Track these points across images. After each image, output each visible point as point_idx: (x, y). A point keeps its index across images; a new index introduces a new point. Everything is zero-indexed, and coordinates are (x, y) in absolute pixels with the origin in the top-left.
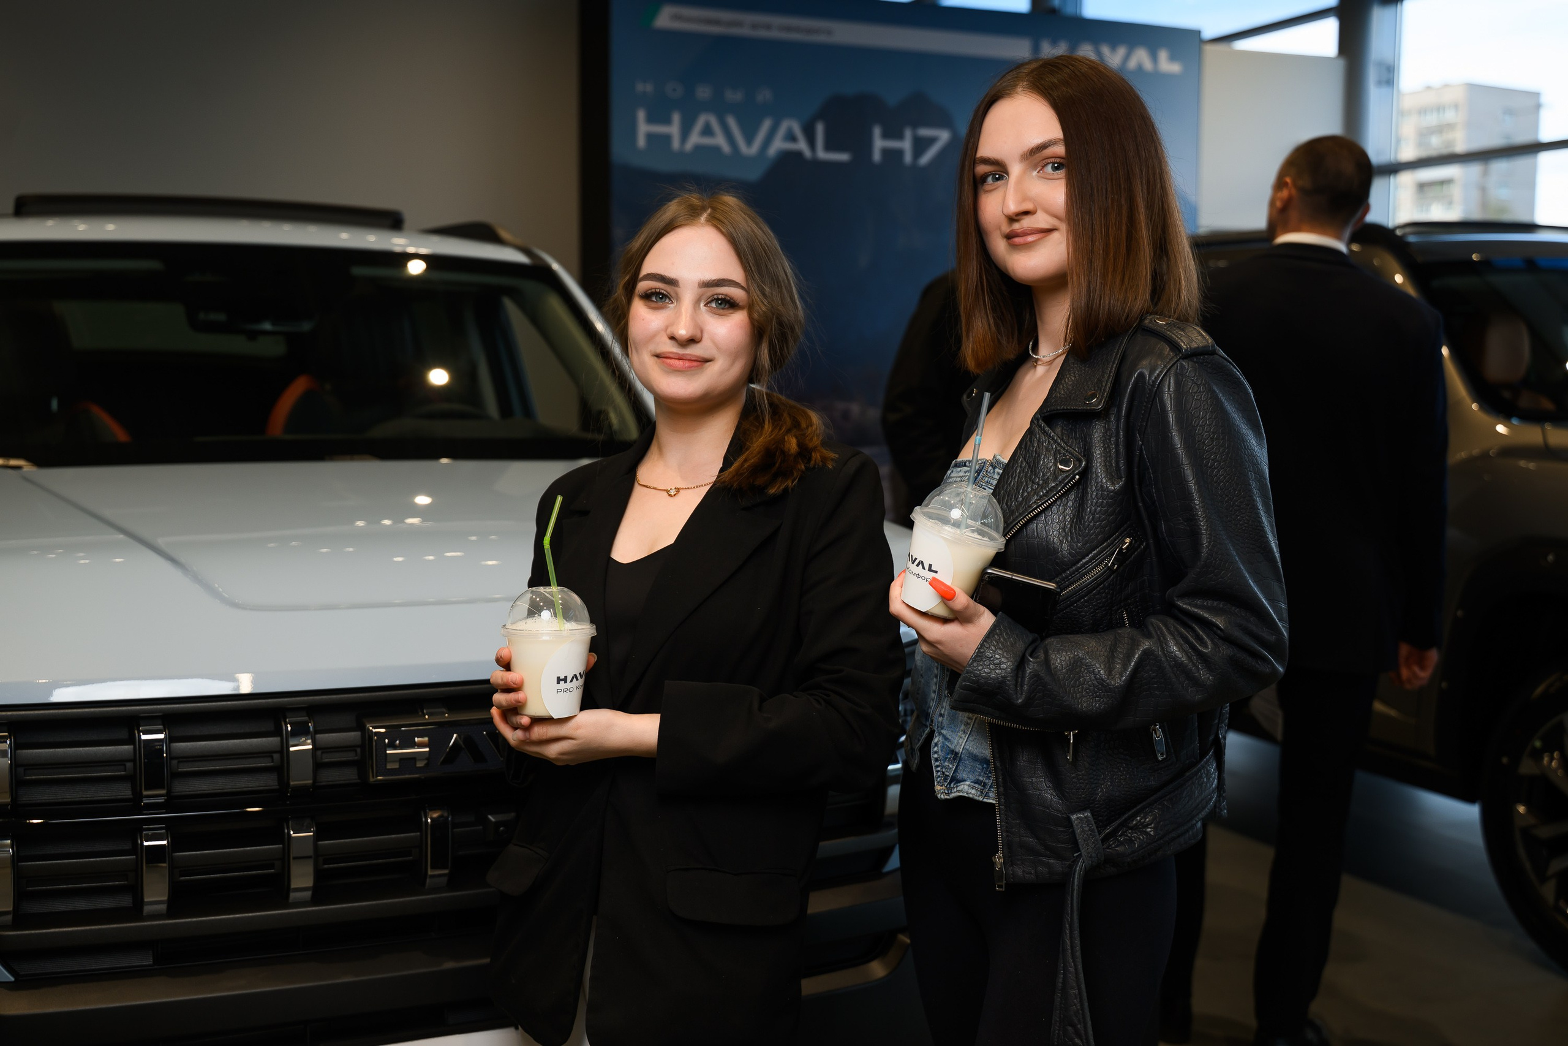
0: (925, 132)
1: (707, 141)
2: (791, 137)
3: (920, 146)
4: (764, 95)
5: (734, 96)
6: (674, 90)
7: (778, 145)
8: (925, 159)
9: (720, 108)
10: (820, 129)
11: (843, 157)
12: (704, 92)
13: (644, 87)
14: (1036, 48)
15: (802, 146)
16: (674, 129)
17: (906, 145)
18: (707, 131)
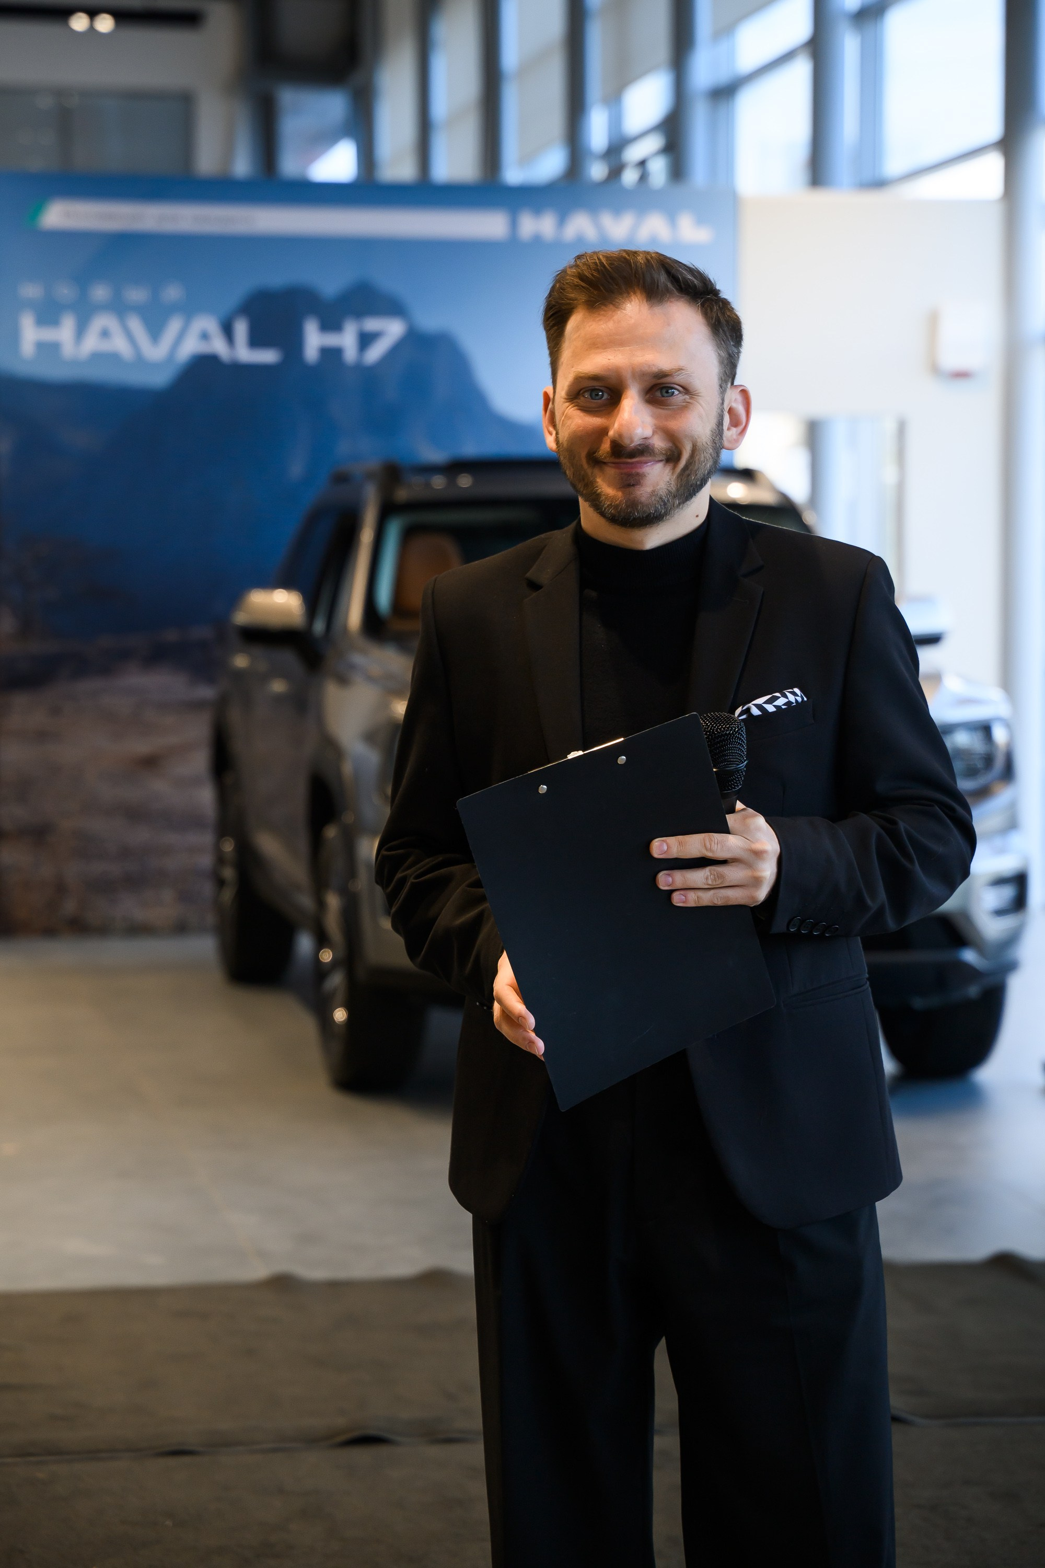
0: (372, 324)
1: (105, 346)
2: (205, 336)
3: (366, 340)
4: (173, 293)
5: (136, 295)
6: (65, 292)
7: (191, 347)
8: (375, 353)
9: (119, 308)
10: (241, 329)
11: (268, 356)
12: (100, 292)
13: (31, 291)
14: (514, 224)
15: (219, 346)
16: (65, 333)
17: (347, 340)
18: (105, 334)
